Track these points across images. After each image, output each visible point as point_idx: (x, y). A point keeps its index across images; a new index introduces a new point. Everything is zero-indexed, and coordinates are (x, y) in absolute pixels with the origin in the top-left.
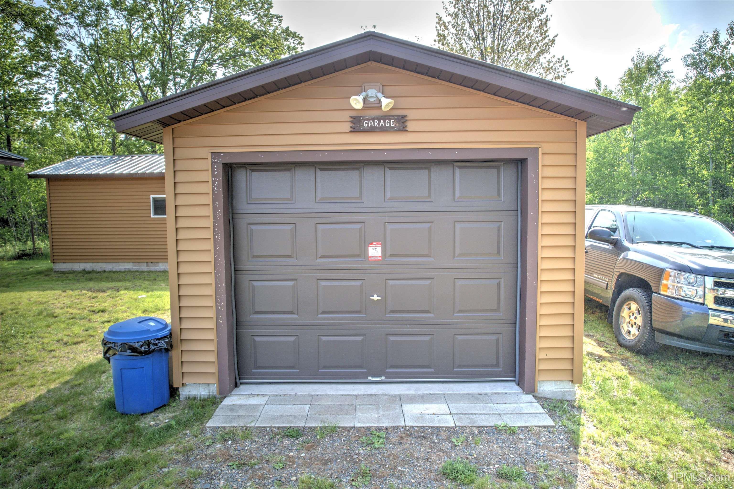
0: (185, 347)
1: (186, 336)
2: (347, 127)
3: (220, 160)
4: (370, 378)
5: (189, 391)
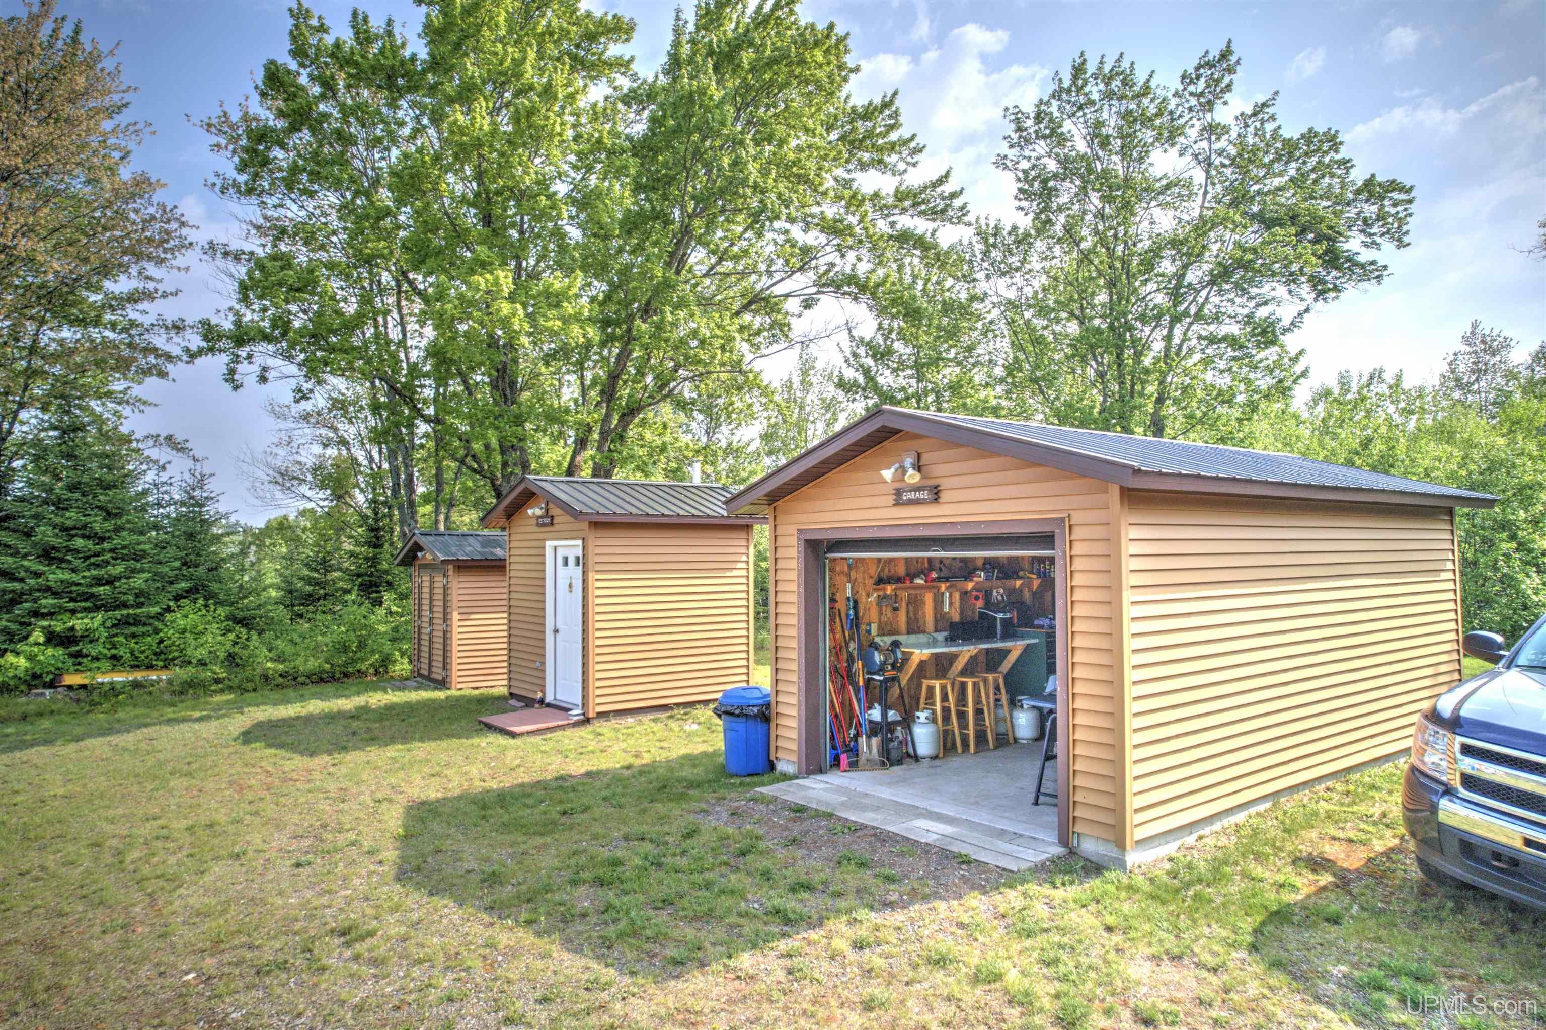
0: (780, 720)
1: (780, 709)
2: (890, 500)
3: (802, 537)
5: (781, 767)
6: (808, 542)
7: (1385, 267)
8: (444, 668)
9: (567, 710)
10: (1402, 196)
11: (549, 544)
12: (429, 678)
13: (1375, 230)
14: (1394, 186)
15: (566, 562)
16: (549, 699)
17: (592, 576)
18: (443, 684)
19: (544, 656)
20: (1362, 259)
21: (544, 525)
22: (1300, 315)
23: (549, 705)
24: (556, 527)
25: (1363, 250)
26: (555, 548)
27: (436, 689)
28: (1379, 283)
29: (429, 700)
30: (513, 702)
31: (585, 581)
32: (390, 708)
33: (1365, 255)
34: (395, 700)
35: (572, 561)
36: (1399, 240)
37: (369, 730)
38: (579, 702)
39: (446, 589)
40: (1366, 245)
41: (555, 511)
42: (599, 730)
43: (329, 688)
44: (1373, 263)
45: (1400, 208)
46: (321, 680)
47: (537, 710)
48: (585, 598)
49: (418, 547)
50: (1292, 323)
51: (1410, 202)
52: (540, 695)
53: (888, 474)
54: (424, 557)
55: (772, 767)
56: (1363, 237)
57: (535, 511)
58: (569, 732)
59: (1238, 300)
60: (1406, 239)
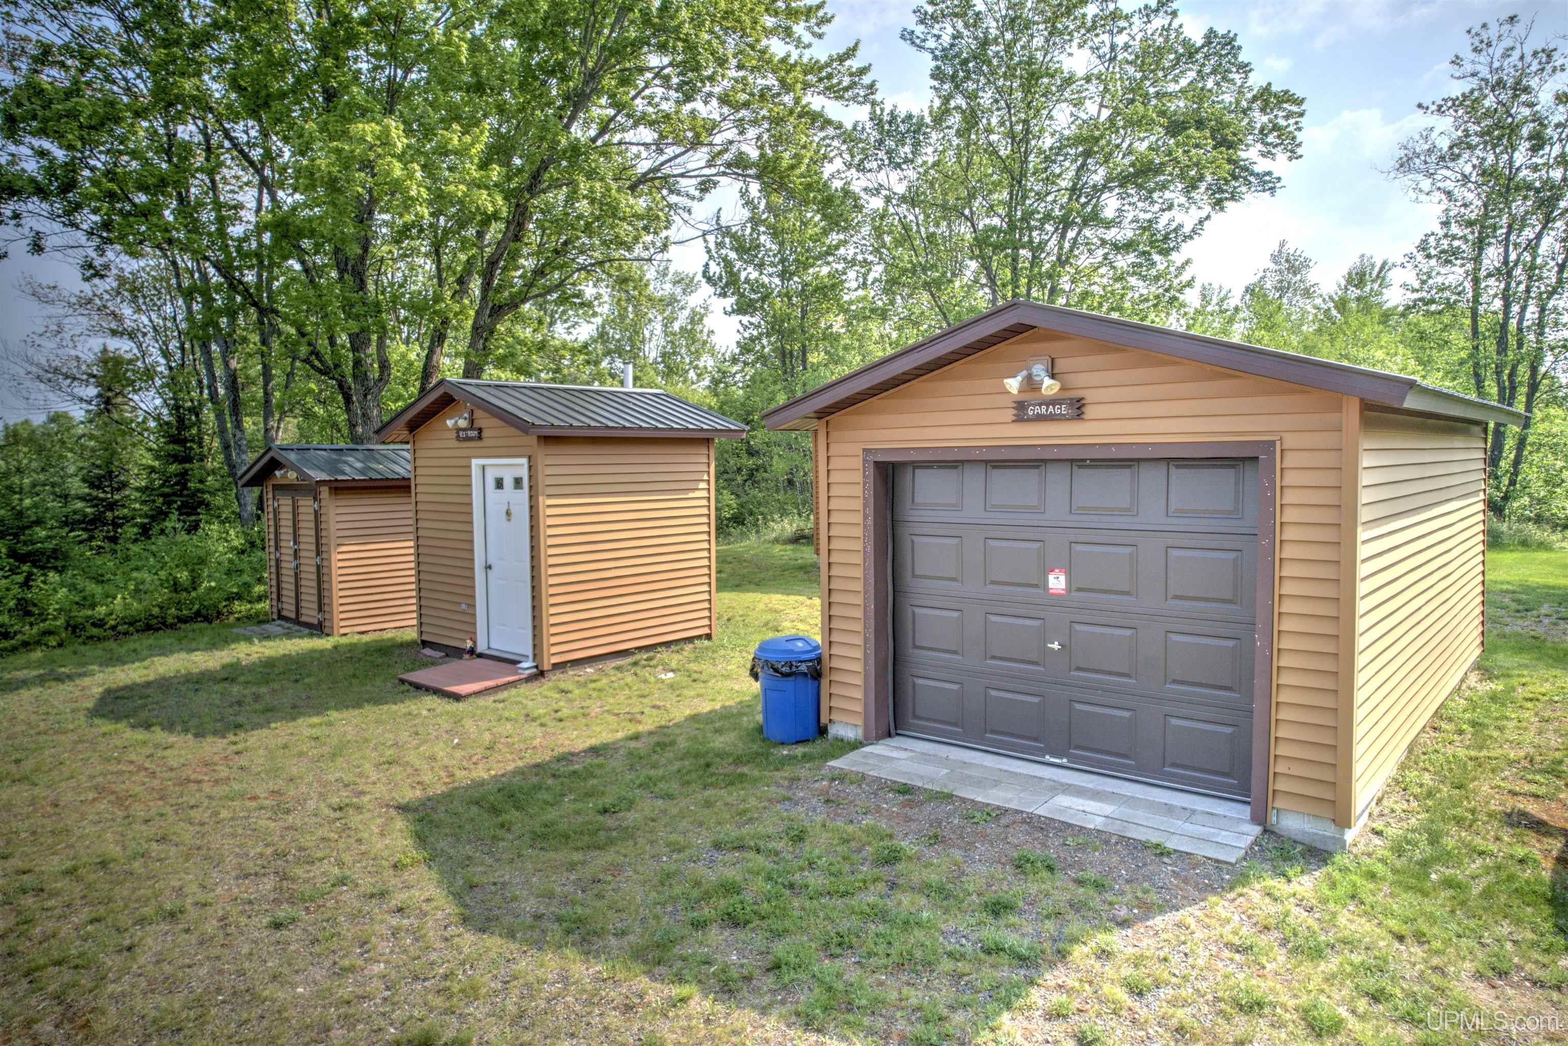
0: (835, 677)
1: (835, 663)
2: (1010, 414)
3: (871, 458)
4: (1048, 758)
5: (836, 730)
6: (877, 464)
7: (1279, 179)
8: (320, 610)
9: (515, 662)
10: (1295, 108)
11: (475, 462)
12: (297, 621)
13: (1271, 139)
14: (1287, 97)
15: (499, 484)
16: (481, 648)
17: (543, 501)
18: (319, 629)
19: (473, 597)
20: (1257, 169)
21: (468, 439)
22: (1201, 222)
23: (480, 656)
24: (486, 442)
25: (1260, 160)
26: (484, 467)
27: (311, 635)
28: (1273, 195)
29: (313, 651)
30: (428, 651)
31: (533, 508)
32: (269, 664)
33: (1262, 165)
34: (268, 652)
35: (508, 483)
36: (1292, 151)
37: (257, 698)
38: (530, 653)
39: (317, 515)
40: (1264, 155)
41: (484, 420)
42: (562, 685)
43: (166, 638)
44: (1269, 173)
45: (1292, 121)
46: (148, 628)
47: (468, 663)
48: (534, 528)
49: (275, 465)
50: (1193, 231)
51: (1301, 115)
52: (469, 644)
53: (1013, 384)
54: (284, 476)
55: (822, 731)
56: (1259, 146)
57: (454, 421)
58: (524, 689)
59: (1140, 204)
60: (1299, 151)
